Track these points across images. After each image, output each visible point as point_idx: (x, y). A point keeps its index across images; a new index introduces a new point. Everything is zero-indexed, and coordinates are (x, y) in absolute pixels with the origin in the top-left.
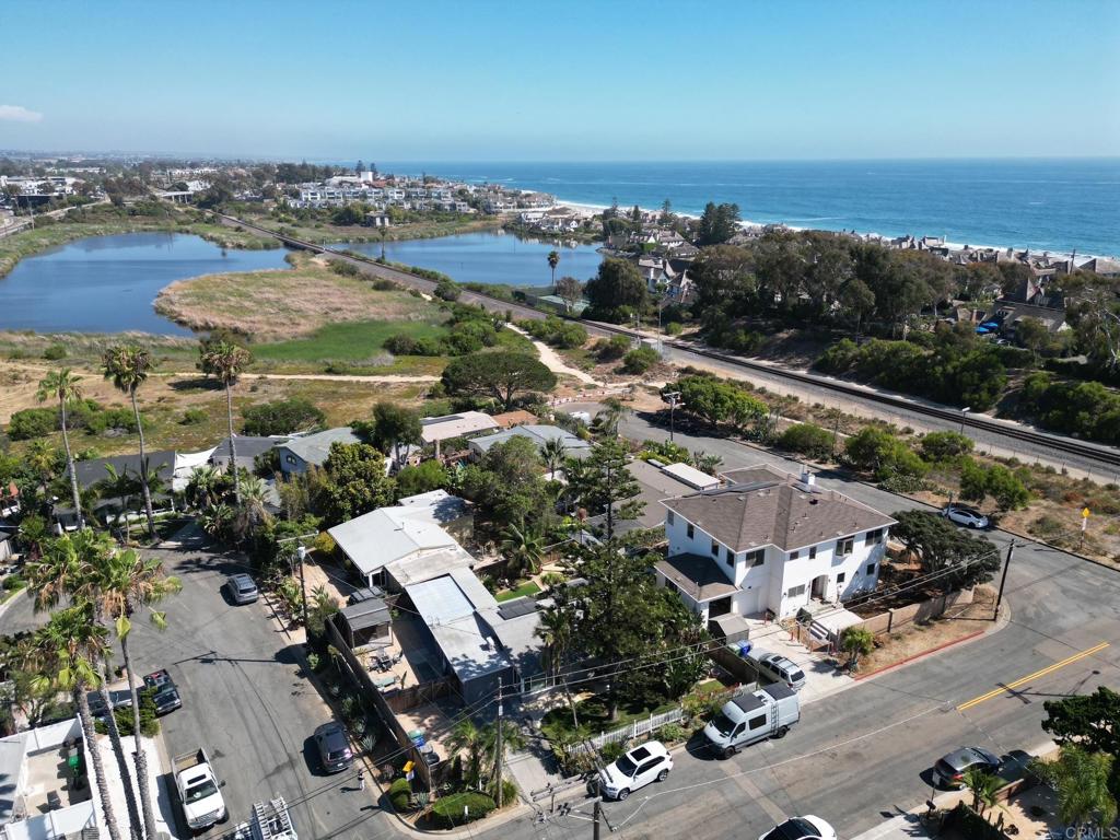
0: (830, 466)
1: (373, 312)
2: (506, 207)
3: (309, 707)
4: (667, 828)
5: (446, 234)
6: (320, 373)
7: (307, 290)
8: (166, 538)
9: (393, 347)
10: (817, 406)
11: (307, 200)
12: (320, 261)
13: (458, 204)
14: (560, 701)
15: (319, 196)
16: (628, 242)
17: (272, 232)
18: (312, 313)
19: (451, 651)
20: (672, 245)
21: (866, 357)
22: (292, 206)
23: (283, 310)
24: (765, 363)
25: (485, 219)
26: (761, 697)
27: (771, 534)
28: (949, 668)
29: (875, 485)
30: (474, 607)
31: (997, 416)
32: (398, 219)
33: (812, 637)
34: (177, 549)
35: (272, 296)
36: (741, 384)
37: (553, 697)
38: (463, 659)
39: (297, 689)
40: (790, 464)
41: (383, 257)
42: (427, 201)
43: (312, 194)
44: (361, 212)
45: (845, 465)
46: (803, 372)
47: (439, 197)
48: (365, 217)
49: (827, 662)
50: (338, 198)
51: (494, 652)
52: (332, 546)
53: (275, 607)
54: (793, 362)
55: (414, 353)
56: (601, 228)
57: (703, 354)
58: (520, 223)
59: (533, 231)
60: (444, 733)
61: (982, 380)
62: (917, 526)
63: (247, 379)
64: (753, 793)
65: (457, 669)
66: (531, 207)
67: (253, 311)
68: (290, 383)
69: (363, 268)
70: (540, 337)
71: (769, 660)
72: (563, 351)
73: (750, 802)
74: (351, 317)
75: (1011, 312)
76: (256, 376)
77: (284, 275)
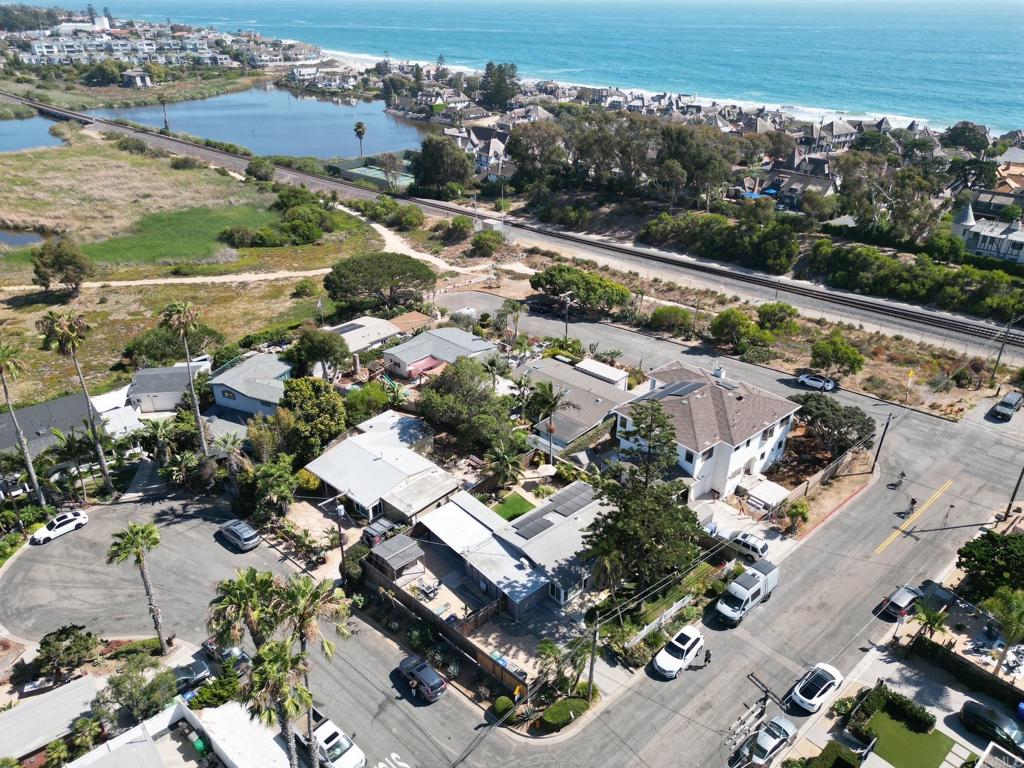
0: (694, 343)
1: (187, 198)
2: (273, 61)
3: (373, 644)
4: (719, 693)
5: (218, 94)
6: (166, 276)
7: (102, 173)
8: (124, 491)
9: (229, 239)
10: (656, 280)
11: (43, 55)
12: (92, 133)
13: (219, 57)
14: (589, 601)
15: (55, 49)
16: (416, 103)
17: (16, 96)
18: (119, 202)
19: (494, 576)
20: (460, 106)
21: (684, 229)
22: (26, 62)
23: (84, 199)
24: (594, 237)
25: (253, 75)
26: (754, 575)
27: (717, 432)
28: (856, 519)
29: (737, 357)
30: (492, 530)
31: (796, 277)
32: (158, 77)
33: (752, 509)
34: (142, 501)
35: (65, 184)
36: (587, 263)
37: (583, 599)
38: (506, 582)
39: (352, 627)
40: (664, 343)
41: (166, 128)
42: (183, 54)
43: (47, 47)
44: (117, 71)
45: (706, 340)
46: (629, 245)
47: (195, 49)
48: (122, 76)
49: (773, 529)
50: (79, 51)
51: (529, 570)
52: (317, 483)
53: (281, 548)
54: (617, 235)
55: (254, 244)
56: (381, 85)
57: (539, 231)
58: (294, 79)
59: (310, 89)
60: (510, 648)
61: (781, 247)
62: (817, 409)
63: (88, 288)
64: (768, 651)
65: (506, 591)
66: (298, 60)
67: (49, 204)
68: (140, 290)
69: (150, 142)
70: (375, 218)
71: (739, 538)
72: (405, 234)
73: (769, 660)
74: (167, 205)
75: (786, 180)
76: (99, 284)
77: (61, 154)
